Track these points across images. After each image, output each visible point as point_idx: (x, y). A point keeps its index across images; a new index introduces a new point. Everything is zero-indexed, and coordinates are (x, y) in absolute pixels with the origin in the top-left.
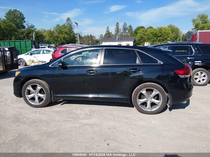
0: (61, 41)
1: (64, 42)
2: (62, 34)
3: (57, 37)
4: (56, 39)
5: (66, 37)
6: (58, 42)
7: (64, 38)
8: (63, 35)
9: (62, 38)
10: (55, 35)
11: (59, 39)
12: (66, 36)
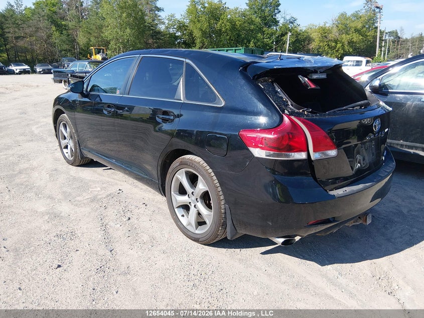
0: (343, 49)
1: (349, 51)
2: (347, 33)
3: (336, 41)
4: (333, 44)
5: (355, 40)
6: (337, 51)
7: (351, 43)
8: (347, 36)
9: (346, 43)
10: (331, 36)
11: (339, 45)
12: (356, 38)
